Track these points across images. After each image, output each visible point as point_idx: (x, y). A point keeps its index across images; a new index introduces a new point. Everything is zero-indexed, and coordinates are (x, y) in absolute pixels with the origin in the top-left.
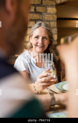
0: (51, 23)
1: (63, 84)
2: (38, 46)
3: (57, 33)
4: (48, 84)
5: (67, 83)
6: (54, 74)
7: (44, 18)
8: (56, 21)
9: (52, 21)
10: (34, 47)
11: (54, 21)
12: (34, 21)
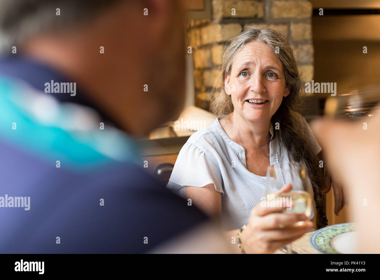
0: (293, 27)
1: (334, 233)
2: (248, 101)
3: (312, 60)
4: (286, 236)
5: (346, 230)
6: (306, 203)
7: (270, 12)
8: (309, 21)
9: (296, 21)
10: (237, 104)
11: (304, 21)
12: (239, 23)
